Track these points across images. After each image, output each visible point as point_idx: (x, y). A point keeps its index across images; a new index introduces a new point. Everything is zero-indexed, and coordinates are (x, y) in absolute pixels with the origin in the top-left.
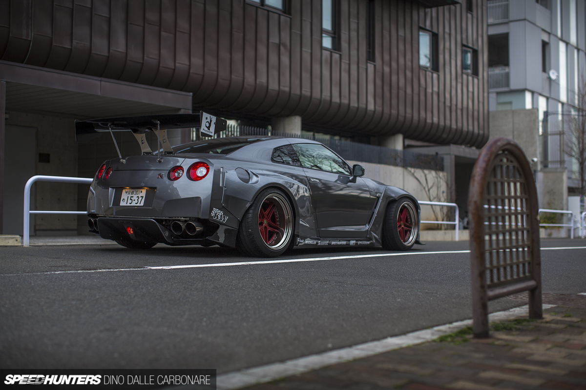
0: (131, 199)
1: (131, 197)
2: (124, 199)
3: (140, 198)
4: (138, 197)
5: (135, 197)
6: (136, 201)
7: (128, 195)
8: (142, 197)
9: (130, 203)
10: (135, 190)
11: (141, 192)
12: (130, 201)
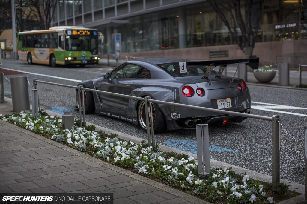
0: (224, 105)
1: (223, 103)
2: (219, 105)
3: (229, 104)
4: (227, 103)
5: (225, 103)
6: (227, 105)
7: (221, 103)
8: (230, 102)
9: (224, 107)
10: (224, 99)
11: (228, 100)
12: (223, 106)
